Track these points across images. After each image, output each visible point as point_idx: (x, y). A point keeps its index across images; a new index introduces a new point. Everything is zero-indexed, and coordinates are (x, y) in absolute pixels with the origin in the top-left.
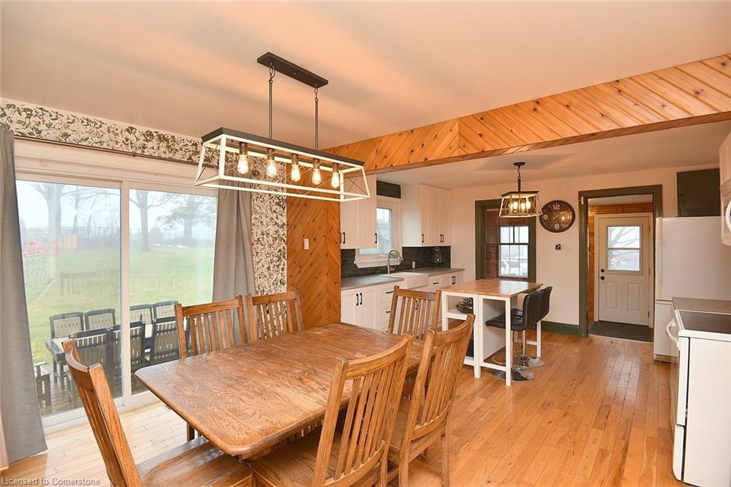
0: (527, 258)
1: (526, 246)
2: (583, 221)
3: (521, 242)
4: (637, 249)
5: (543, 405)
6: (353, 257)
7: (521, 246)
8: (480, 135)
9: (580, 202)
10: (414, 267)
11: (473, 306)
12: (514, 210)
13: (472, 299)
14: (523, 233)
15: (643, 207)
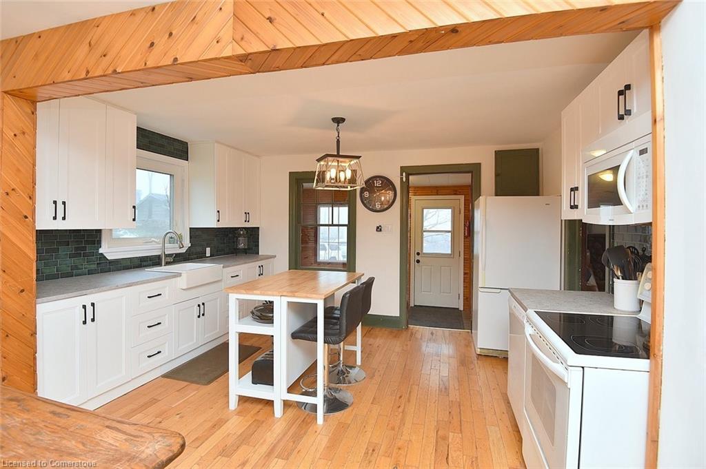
0: (346, 241)
1: (346, 228)
2: (404, 201)
3: (340, 223)
4: (448, 232)
5: (366, 453)
6: (99, 243)
7: (340, 227)
8: (270, 19)
9: (402, 179)
10: (208, 254)
11: (273, 312)
12: (331, 179)
13: (272, 303)
14: (342, 213)
15: (455, 190)
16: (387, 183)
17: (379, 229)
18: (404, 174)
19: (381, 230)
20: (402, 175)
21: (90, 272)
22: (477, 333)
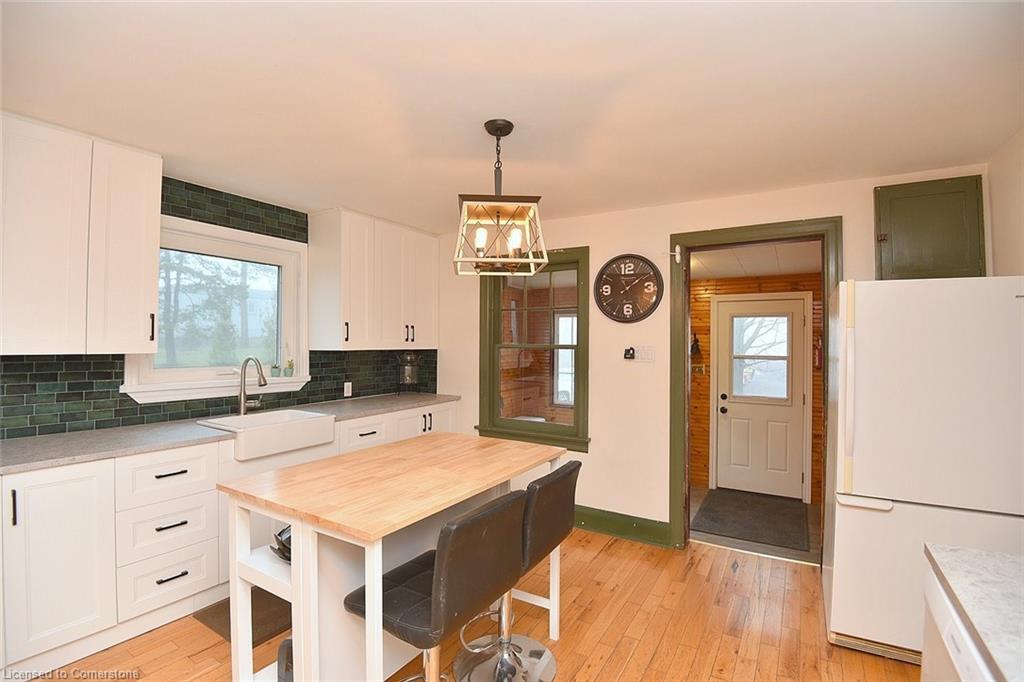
1: (573, 351)
2: (680, 300)
4: (784, 358)
6: (120, 378)
9: (673, 257)
10: (347, 394)
15: (793, 282)
16: (646, 270)
17: (629, 354)
18: (678, 248)
19: (632, 357)
20: (673, 249)
21: (100, 425)
22: (831, 573)
